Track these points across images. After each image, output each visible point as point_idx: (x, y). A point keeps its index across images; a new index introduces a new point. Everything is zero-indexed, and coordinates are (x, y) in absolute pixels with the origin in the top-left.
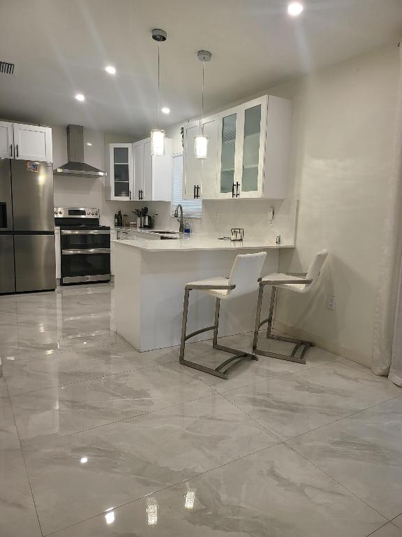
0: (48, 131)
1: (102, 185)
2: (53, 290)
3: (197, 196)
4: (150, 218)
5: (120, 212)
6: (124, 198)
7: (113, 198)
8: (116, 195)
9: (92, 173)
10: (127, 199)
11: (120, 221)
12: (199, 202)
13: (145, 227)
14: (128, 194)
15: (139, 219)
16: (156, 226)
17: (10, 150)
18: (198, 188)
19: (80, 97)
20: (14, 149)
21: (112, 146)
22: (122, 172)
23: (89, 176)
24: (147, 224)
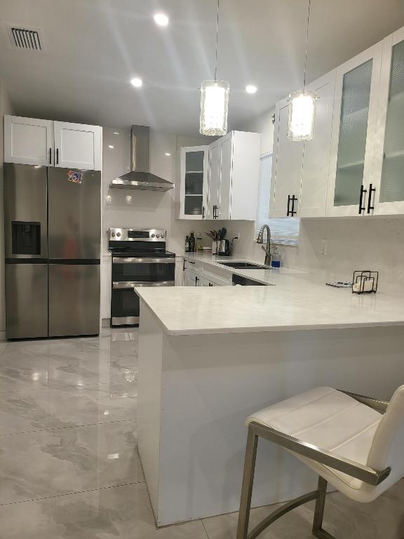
0: (98, 130)
1: (172, 200)
2: (97, 335)
3: (291, 212)
4: (227, 242)
5: (192, 234)
6: (197, 217)
7: (183, 216)
8: (187, 212)
9: (157, 185)
10: (199, 217)
11: (192, 245)
12: (295, 221)
13: (220, 254)
14: (201, 211)
15: (214, 244)
16: (235, 254)
17: (48, 156)
18: (294, 199)
19: (137, 82)
20: (54, 154)
21: (184, 150)
22: (194, 183)
23: (154, 189)
24: (224, 250)
